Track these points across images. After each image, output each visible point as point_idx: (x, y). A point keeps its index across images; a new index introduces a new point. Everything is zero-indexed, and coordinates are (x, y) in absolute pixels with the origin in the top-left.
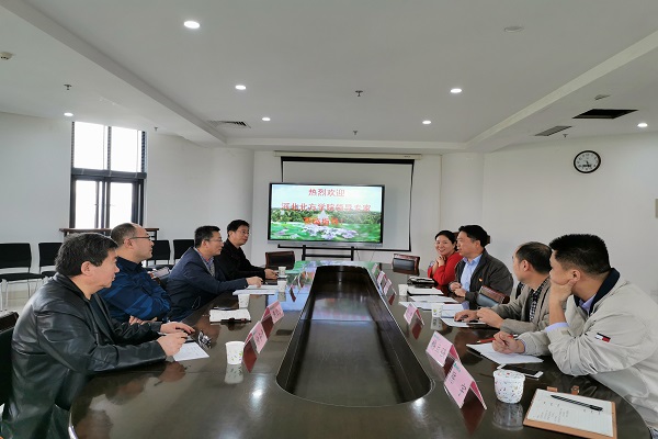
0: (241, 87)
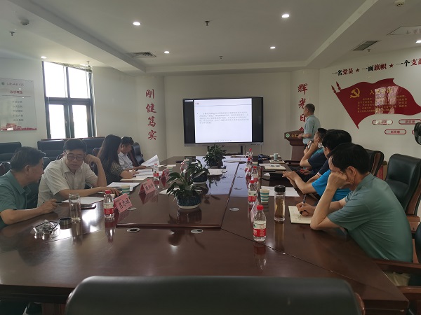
0: (137, 24)
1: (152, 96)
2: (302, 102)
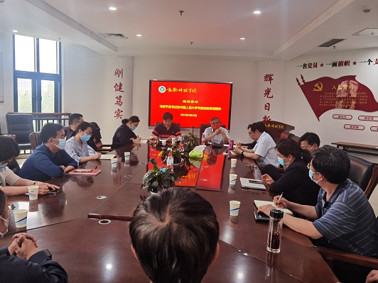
0: (113, 9)
1: (121, 75)
2: (268, 92)
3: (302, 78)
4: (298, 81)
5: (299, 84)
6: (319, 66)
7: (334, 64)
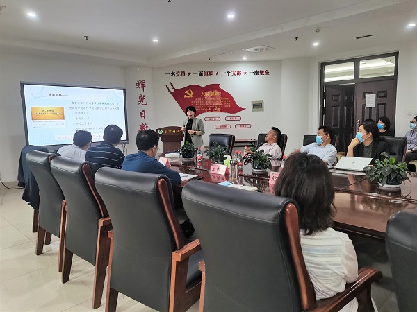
2: (142, 99)
3: (172, 85)
4: (168, 88)
5: (169, 91)
6: (187, 74)
7: (201, 74)
